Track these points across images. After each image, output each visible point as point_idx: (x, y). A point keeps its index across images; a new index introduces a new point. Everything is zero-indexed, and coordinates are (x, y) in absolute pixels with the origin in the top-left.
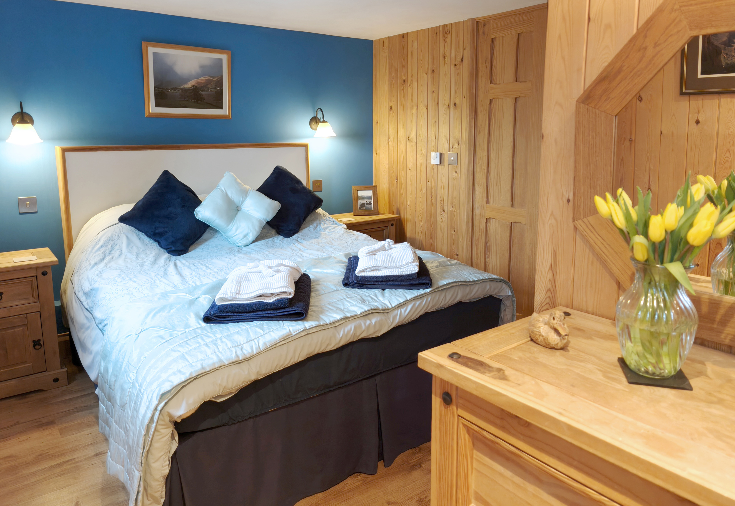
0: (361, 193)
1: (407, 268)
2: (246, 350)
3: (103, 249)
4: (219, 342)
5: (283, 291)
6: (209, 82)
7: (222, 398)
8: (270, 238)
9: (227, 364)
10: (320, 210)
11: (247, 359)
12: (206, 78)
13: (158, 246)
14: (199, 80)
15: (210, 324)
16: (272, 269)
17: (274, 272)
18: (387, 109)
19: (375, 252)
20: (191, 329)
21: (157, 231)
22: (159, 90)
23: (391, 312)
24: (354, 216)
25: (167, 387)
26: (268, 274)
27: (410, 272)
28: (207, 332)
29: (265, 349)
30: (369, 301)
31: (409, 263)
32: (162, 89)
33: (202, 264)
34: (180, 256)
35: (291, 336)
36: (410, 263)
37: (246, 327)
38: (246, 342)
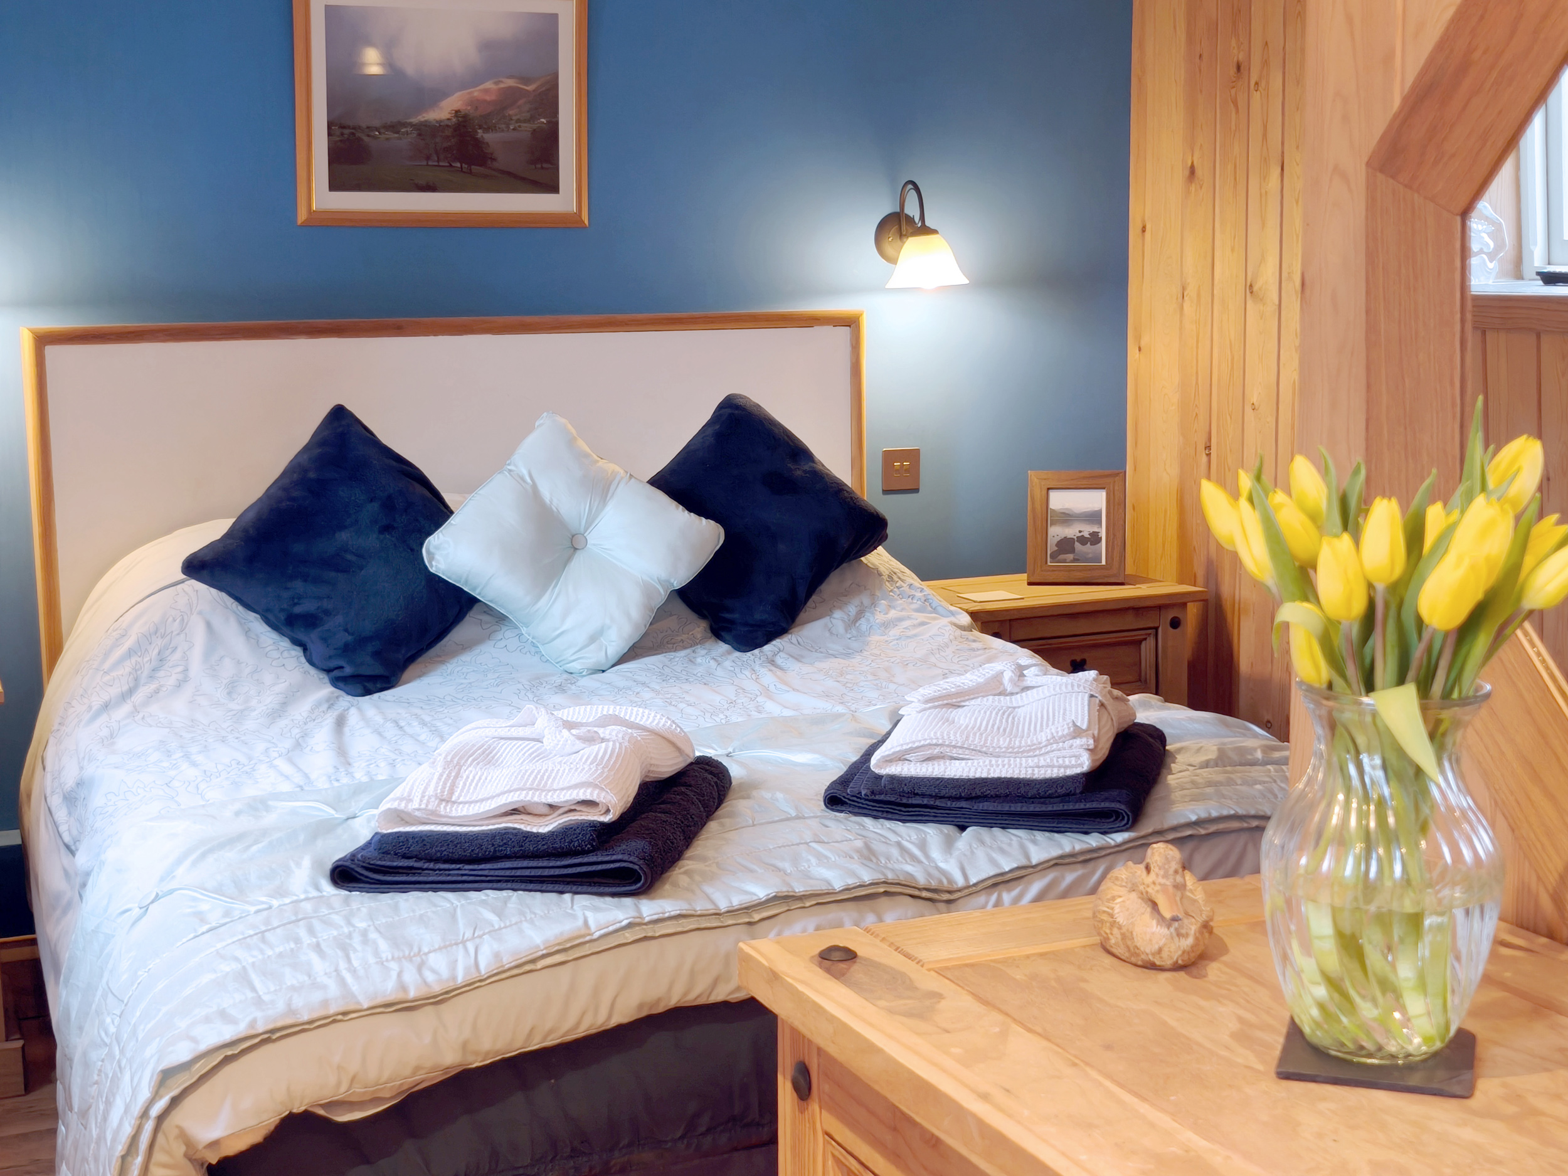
0: (1060, 500)
1: (1052, 755)
2: (434, 971)
3: (133, 660)
4: (356, 941)
5: (582, 797)
6: (510, 97)
7: (351, 1111)
8: (685, 648)
9: (365, 1006)
10: (879, 558)
11: (438, 1000)
12: (502, 86)
13: (303, 660)
14: (476, 94)
15: (350, 891)
16: (574, 732)
17: (578, 742)
18: (1180, 175)
19: (959, 700)
20: (287, 900)
21: (297, 610)
22: (342, 134)
23: (960, 901)
24: (1030, 584)
25: (182, 1053)
26: (559, 746)
27: (1062, 770)
28: (331, 911)
29: (495, 972)
30: (888, 858)
31: (1060, 738)
32: (354, 128)
33: (423, 724)
34: (368, 697)
35: (588, 938)
36: (1063, 739)
37: (453, 904)
38: (440, 949)
